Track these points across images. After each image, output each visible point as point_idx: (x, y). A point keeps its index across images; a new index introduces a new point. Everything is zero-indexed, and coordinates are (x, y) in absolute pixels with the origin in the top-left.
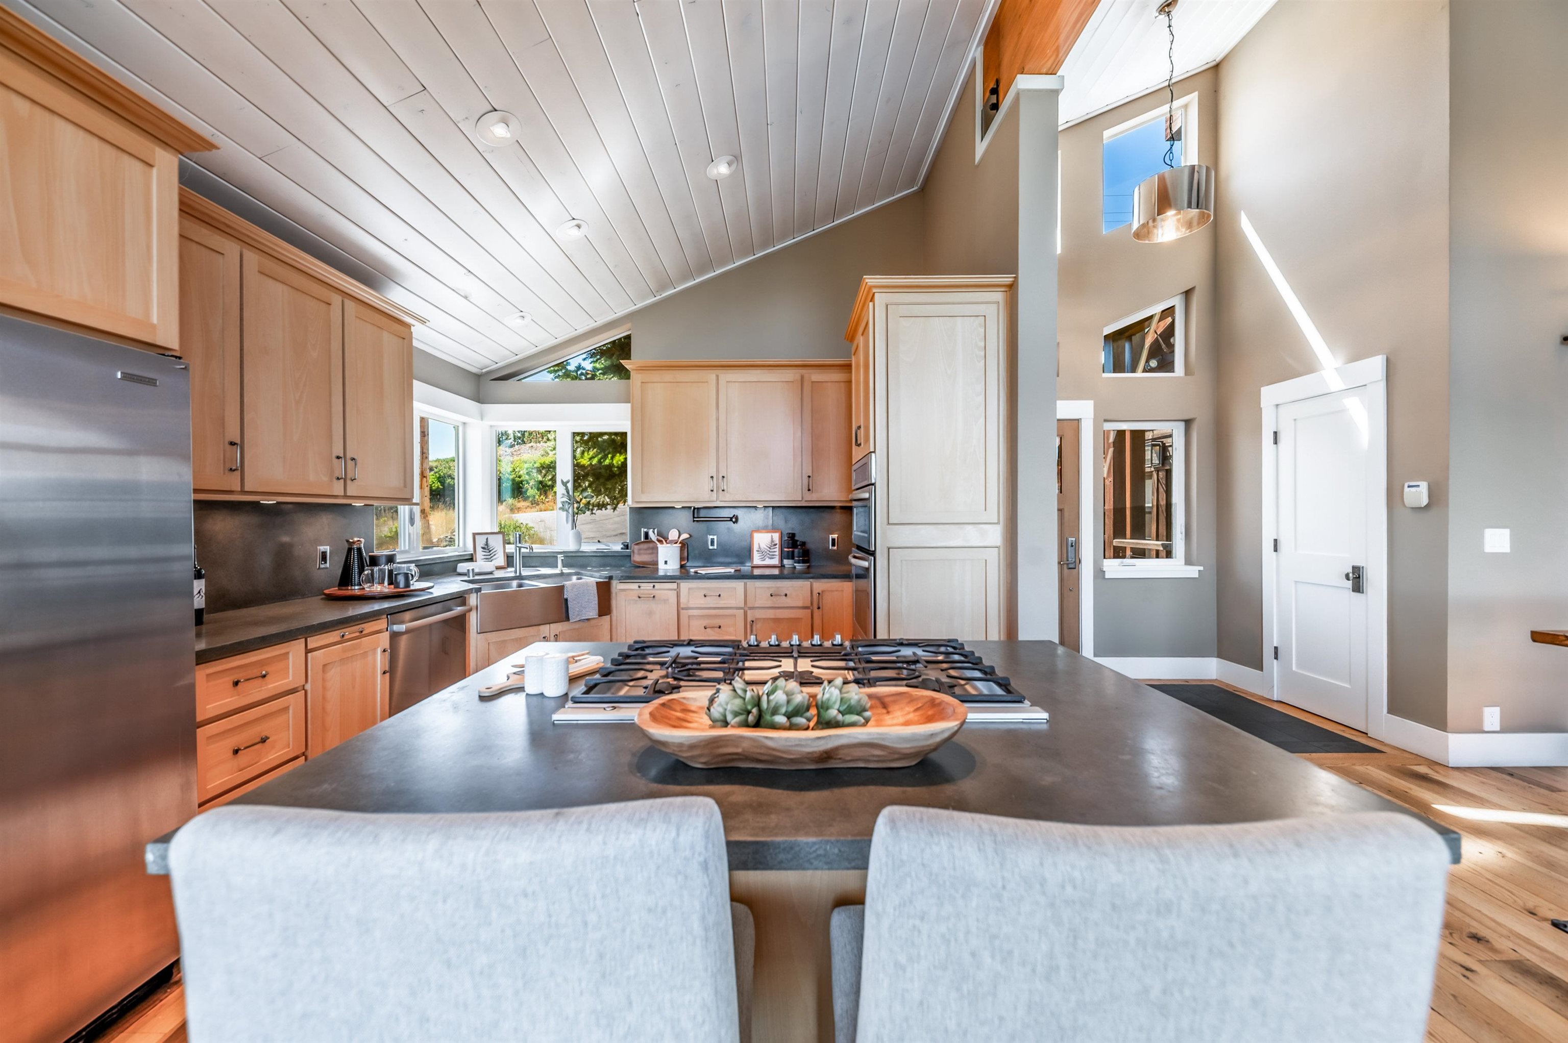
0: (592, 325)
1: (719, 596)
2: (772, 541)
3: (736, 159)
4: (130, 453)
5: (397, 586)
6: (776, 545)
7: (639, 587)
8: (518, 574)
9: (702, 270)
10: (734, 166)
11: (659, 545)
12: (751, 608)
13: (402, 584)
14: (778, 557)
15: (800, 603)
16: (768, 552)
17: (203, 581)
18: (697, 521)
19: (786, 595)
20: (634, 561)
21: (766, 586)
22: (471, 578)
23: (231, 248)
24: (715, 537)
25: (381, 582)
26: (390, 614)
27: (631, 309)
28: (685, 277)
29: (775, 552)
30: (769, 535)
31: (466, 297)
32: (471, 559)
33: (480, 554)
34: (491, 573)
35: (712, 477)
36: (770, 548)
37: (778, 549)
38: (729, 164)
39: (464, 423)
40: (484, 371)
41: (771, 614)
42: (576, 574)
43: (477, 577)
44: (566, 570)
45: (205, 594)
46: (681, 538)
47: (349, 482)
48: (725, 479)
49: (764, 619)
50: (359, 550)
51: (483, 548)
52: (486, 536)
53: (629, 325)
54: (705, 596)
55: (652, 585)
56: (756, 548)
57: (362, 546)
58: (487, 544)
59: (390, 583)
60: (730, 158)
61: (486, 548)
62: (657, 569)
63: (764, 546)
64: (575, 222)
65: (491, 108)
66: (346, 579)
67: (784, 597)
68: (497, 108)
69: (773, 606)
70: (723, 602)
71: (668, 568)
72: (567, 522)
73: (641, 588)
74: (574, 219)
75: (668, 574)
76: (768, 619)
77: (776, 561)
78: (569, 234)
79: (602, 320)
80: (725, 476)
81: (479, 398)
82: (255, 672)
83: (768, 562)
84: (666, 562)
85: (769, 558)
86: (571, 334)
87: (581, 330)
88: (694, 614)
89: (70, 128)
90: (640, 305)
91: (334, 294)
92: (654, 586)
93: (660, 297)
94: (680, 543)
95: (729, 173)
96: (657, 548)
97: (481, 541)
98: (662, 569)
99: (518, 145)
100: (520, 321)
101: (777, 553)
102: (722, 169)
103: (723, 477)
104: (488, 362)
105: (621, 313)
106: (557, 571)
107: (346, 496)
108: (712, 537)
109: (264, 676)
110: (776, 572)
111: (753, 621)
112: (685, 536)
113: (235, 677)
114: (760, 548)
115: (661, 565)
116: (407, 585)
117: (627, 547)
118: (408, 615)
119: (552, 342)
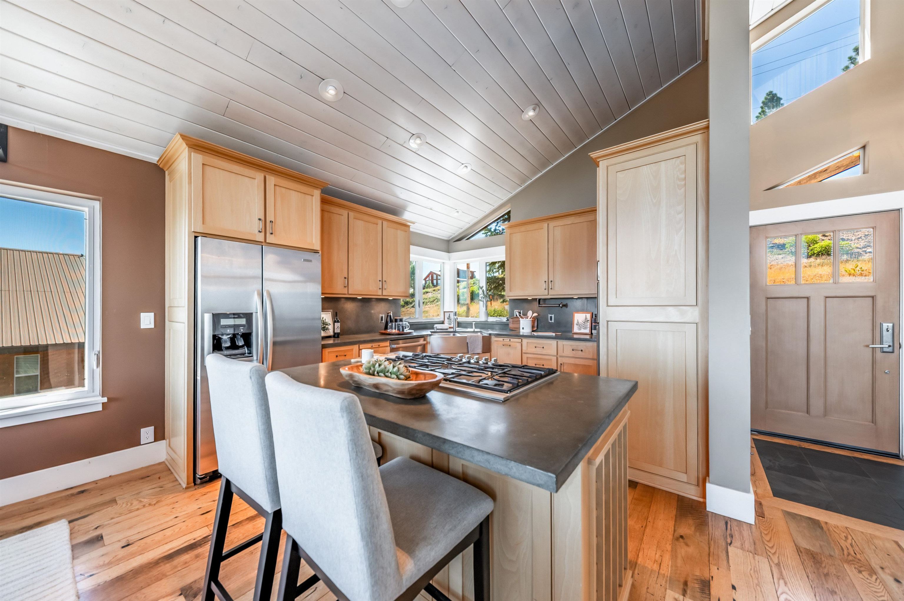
0: (493, 208)
1: (543, 348)
2: (586, 319)
3: (537, 105)
4: (305, 282)
5: (400, 331)
6: (588, 321)
7: (503, 340)
8: (454, 330)
9: (544, 166)
10: (538, 109)
11: (521, 319)
12: (561, 356)
13: (401, 330)
14: (589, 328)
15: (590, 356)
16: (583, 325)
17: (339, 324)
18: (541, 306)
19: (582, 351)
20: (510, 327)
21: (570, 344)
22: (435, 331)
23: (345, 213)
24: (553, 316)
25: (395, 329)
26: (391, 340)
27: (510, 196)
28: (535, 174)
29: (587, 325)
30: (584, 315)
31: (431, 209)
32: (443, 323)
33: (446, 321)
34: (447, 329)
35: (545, 282)
36: (584, 323)
37: (589, 323)
38: (534, 110)
39: (444, 263)
40: (450, 238)
41: (572, 361)
42: (480, 332)
43: (437, 331)
44: (476, 330)
45: (340, 328)
46: (533, 316)
47: (384, 290)
48: (553, 282)
49: (568, 363)
50: (390, 316)
51: (448, 318)
52: (449, 313)
53: (509, 205)
54: (536, 347)
55: (509, 339)
56: (576, 322)
57: (391, 315)
58: (449, 316)
59: (398, 330)
60: (533, 106)
61: (449, 318)
62: (520, 332)
63: (580, 321)
64: (464, 165)
65: (412, 135)
66: (386, 328)
67: (581, 352)
68: (414, 134)
69: (574, 356)
70: (545, 351)
71: (525, 331)
72: (483, 307)
73: (504, 340)
74: (463, 164)
75: (525, 334)
76: (570, 364)
77: (587, 331)
78: (463, 172)
79: (496, 205)
80: (553, 280)
81: (448, 251)
82: (343, 354)
83: (583, 331)
84: (523, 328)
85: (584, 329)
86: (484, 215)
87: (488, 211)
88: (530, 357)
89: (294, 192)
90: (514, 193)
91: (378, 220)
92: (510, 340)
93: (524, 186)
94: (533, 318)
95: (534, 114)
96: (520, 320)
97: (447, 315)
98: (522, 332)
99: (427, 144)
100: (457, 214)
101: (589, 326)
102: (531, 113)
103: (551, 281)
104: (451, 234)
105: (505, 199)
106: (472, 330)
107: (382, 295)
108: (551, 315)
109: (345, 355)
110: (588, 337)
111: (561, 364)
112: (535, 314)
113: (337, 354)
114: (578, 322)
115: (521, 330)
116: (403, 330)
117: (508, 320)
118: (401, 341)
119: (476, 220)
